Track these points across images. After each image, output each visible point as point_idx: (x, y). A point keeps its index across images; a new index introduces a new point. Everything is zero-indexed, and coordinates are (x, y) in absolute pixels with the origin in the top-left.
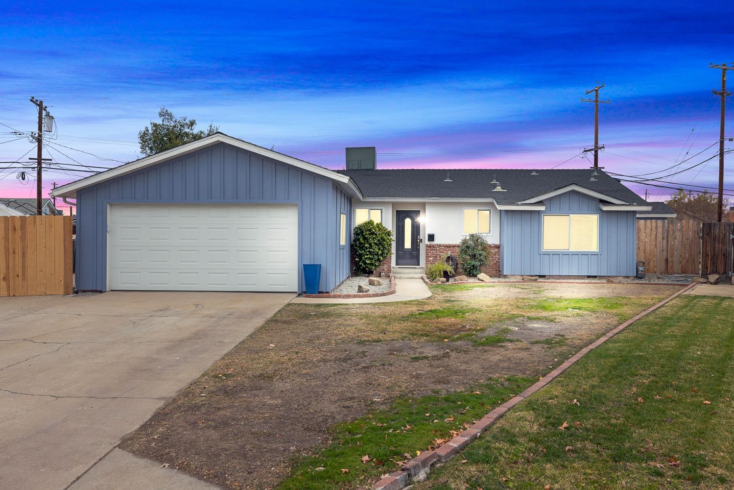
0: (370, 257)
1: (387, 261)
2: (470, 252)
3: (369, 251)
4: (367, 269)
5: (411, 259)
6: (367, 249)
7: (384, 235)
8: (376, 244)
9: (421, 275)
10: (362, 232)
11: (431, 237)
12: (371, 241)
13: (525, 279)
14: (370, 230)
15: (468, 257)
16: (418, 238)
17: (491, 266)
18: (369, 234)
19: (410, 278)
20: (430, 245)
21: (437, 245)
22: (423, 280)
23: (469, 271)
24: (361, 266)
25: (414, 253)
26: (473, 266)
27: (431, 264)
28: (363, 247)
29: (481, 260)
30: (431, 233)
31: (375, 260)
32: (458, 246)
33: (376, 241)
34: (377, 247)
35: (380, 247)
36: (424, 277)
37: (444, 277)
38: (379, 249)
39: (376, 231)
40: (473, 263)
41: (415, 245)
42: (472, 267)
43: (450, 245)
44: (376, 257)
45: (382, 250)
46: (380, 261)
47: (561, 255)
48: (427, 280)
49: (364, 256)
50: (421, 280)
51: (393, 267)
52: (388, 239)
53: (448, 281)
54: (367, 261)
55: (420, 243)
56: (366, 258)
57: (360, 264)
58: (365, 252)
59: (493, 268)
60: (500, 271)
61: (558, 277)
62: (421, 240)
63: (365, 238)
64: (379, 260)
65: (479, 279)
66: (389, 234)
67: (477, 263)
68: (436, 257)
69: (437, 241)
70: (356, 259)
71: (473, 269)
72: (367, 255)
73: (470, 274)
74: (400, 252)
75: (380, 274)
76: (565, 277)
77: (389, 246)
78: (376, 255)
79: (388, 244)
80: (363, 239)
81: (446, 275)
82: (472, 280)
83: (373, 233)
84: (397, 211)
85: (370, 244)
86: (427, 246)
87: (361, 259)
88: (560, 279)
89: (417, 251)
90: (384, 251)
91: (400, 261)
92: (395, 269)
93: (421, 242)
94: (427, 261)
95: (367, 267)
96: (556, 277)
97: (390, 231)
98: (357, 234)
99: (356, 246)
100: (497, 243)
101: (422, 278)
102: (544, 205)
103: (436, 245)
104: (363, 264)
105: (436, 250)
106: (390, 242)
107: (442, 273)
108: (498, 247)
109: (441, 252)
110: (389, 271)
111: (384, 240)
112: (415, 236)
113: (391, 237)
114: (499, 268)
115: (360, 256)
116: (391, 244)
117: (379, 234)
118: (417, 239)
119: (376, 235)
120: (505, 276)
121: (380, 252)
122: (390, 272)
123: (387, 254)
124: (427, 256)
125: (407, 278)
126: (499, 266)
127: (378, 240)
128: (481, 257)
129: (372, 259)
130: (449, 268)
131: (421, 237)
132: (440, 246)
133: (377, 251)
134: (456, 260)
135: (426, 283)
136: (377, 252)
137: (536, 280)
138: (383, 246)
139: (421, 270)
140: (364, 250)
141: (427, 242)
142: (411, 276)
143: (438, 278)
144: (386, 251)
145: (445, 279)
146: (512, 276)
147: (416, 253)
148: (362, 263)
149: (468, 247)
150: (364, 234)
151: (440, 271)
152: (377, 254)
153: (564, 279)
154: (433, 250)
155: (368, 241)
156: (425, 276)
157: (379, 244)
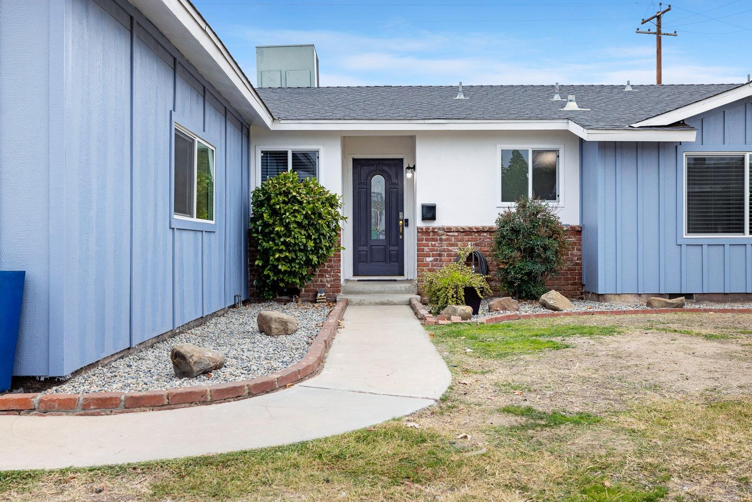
0: (286, 257)
1: (330, 267)
2: (522, 242)
3: (284, 243)
4: (282, 285)
5: (385, 261)
6: (280, 237)
7: (319, 204)
8: (300, 225)
9: (406, 297)
10: (269, 198)
11: (429, 212)
12: (289, 217)
13: (656, 304)
14: (286, 193)
15: (516, 254)
16: (401, 217)
17: (563, 274)
18: (284, 202)
19: (383, 304)
20: (427, 228)
21: (443, 229)
22: (412, 308)
23: (519, 286)
24: (268, 276)
25: (392, 248)
26: (529, 274)
27: (430, 270)
28: (272, 232)
29: (547, 260)
30: (429, 201)
31: (299, 264)
32: (490, 231)
33: (299, 218)
34: (303, 232)
35: (312, 231)
36: (415, 302)
37: (467, 304)
38: (309, 237)
39: (300, 194)
40: (529, 266)
41: (394, 232)
42: (525, 278)
43: (471, 228)
44: (301, 255)
45: (315, 239)
46: (314, 267)
47: (727, 247)
48: (424, 311)
49: (273, 255)
50: (407, 310)
51: (347, 281)
52: (329, 213)
53: (475, 312)
54: (280, 267)
55: (405, 228)
56: (278, 260)
57: (265, 273)
58: (276, 244)
59: (567, 279)
60: (583, 285)
61: (720, 297)
62: (407, 221)
63: (274, 213)
64: (308, 262)
65: (544, 305)
66: (331, 202)
67: (538, 268)
68: (440, 255)
69: (442, 220)
70: (256, 263)
71: (527, 282)
72: (281, 251)
73: (520, 293)
74: (361, 248)
75: (316, 295)
76: (737, 297)
77: (334, 230)
78: (301, 250)
79: (328, 226)
80: (271, 216)
81: (472, 298)
82: (527, 309)
83: (294, 200)
84: (354, 160)
85: (287, 226)
86: (420, 231)
87: (266, 262)
88: (725, 302)
89: (397, 245)
90: (321, 241)
91: (362, 266)
92: (350, 285)
93: (407, 225)
94: (421, 264)
95: (283, 280)
96: (715, 297)
97: (334, 197)
98: (259, 204)
99: (257, 232)
100: (575, 222)
101: (410, 304)
102: (692, 129)
103: (439, 229)
104: (271, 274)
105: (441, 240)
106: (337, 221)
107: (462, 293)
108: (577, 232)
109: (452, 245)
110: (337, 288)
111: (320, 216)
112: (394, 213)
113: (338, 210)
114: (581, 279)
115: (266, 254)
116: (337, 229)
117: (309, 203)
118: (398, 220)
119: (301, 203)
120: (600, 297)
121: (311, 244)
122: (339, 291)
123: (328, 249)
124: (421, 255)
125: (377, 304)
126: (580, 274)
127: (306, 216)
128: (548, 253)
129: (293, 260)
130: (477, 281)
131: (407, 215)
132: (449, 230)
133: (304, 241)
134: (486, 262)
135: (422, 319)
136: (305, 246)
137: (680, 306)
138: (317, 230)
139: (407, 285)
140: (273, 240)
141: (420, 223)
142: (384, 298)
143: (452, 306)
144: (325, 243)
145: (469, 309)
146: (617, 297)
147: (396, 248)
148: (270, 270)
149: (515, 231)
150: (272, 201)
151: (457, 287)
152: (305, 250)
153: (735, 301)
154: (433, 240)
155: (281, 219)
156: (416, 299)
157: (308, 225)
